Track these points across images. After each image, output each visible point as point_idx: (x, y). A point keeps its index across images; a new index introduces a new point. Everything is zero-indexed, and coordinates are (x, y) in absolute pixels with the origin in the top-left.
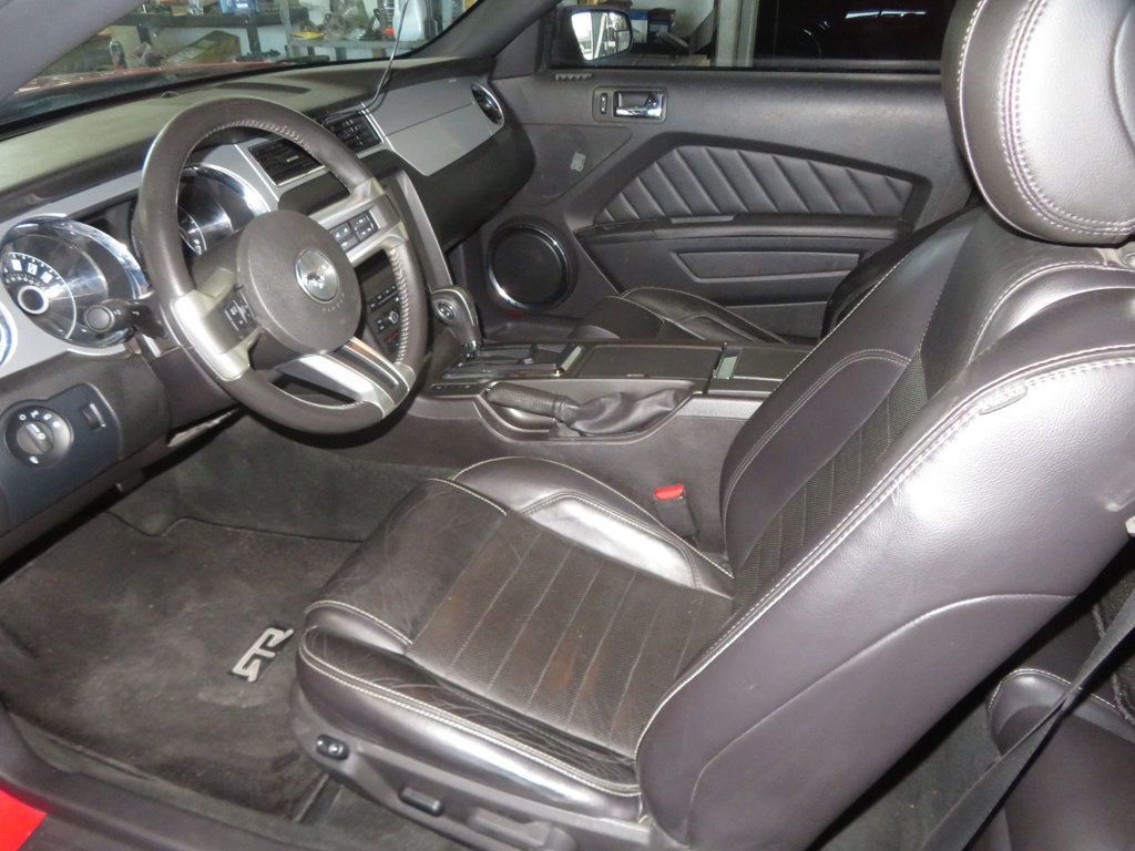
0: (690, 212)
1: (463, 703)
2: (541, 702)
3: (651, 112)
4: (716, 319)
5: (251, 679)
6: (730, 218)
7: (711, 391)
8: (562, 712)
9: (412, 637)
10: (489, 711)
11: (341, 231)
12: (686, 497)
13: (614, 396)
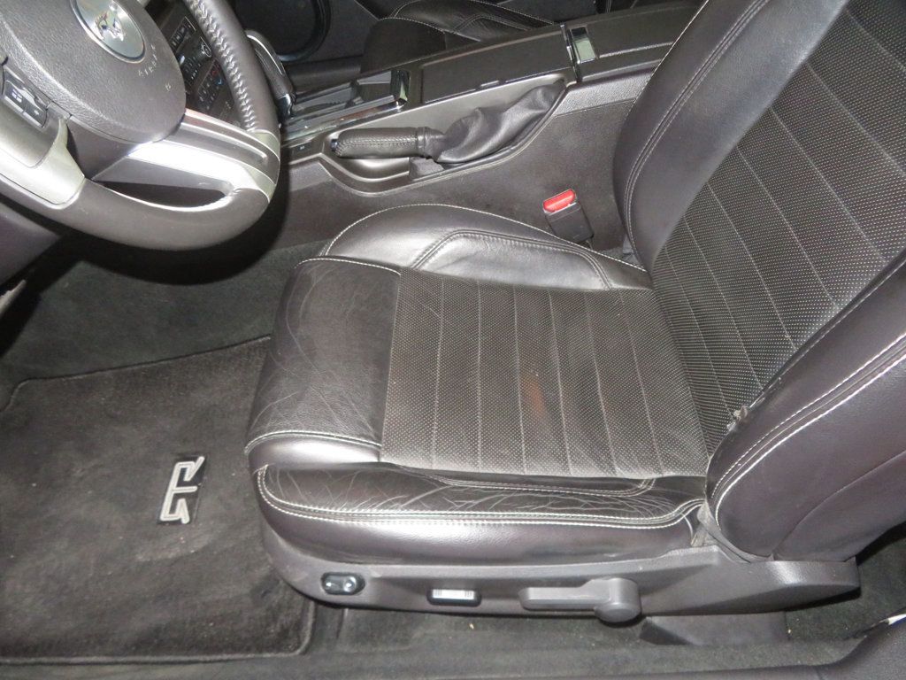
1: (477, 494)
5: (185, 520)
7: (585, 78)
9: (378, 439)
12: (579, 202)
13: (474, 115)
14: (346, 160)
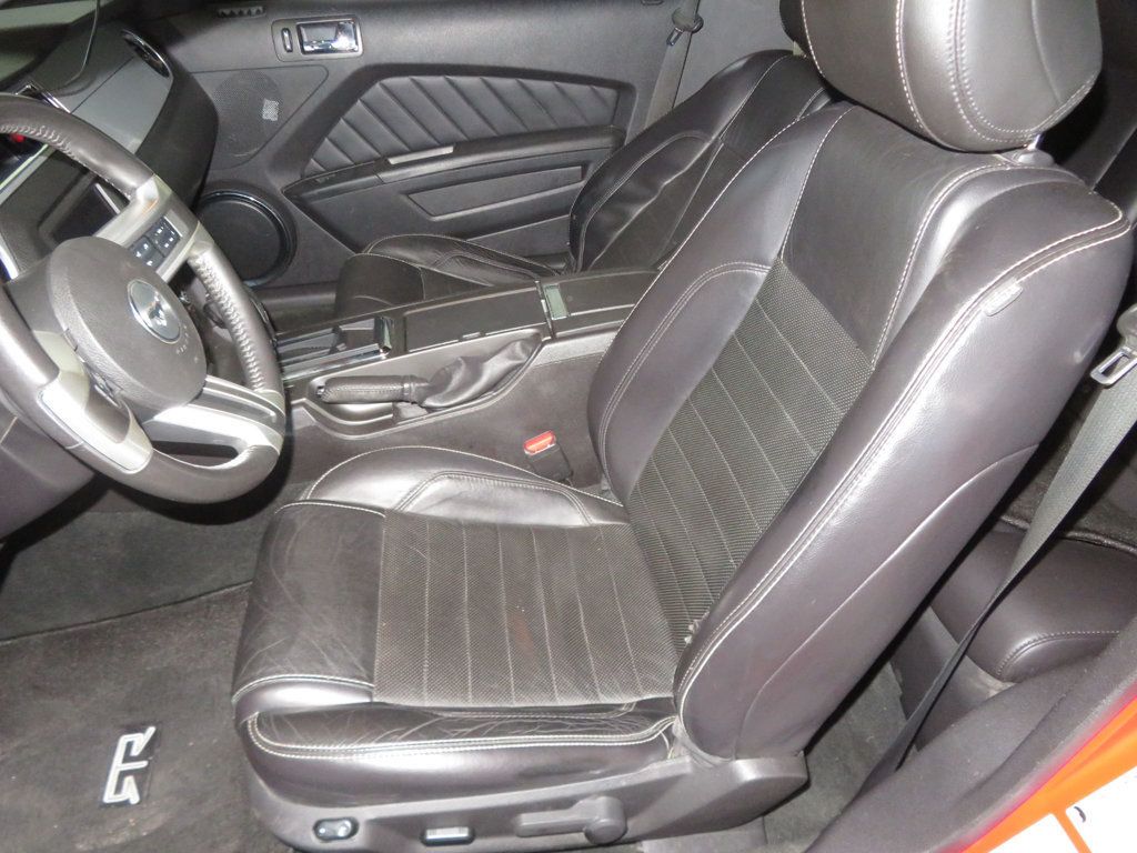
0: (407, 149)
1: (471, 723)
2: (523, 688)
3: (335, 45)
4: (470, 256)
6: (449, 150)
7: (559, 334)
8: (546, 688)
9: (370, 679)
10: (501, 719)
11: (140, 248)
12: (557, 442)
13: (457, 364)
14: (331, 406)
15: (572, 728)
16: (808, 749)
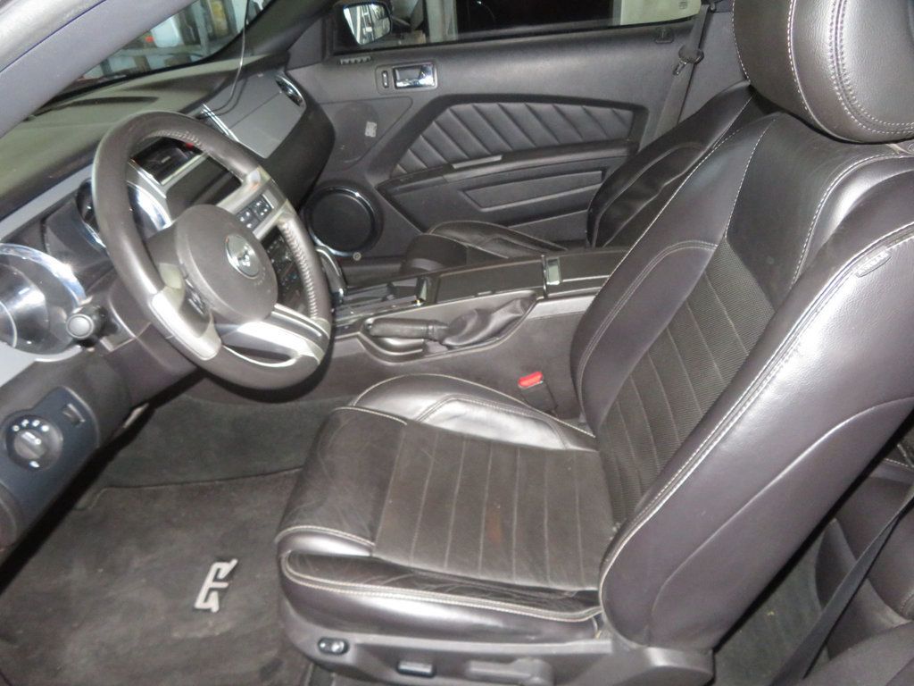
0: (466, 157)
1: (438, 582)
2: (489, 565)
3: (422, 82)
4: (506, 238)
5: (215, 610)
6: (498, 158)
7: (551, 295)
8: (506, 569)
9: (373, 539)
10: (461, 583)
11: (244, 215)
12: (544, 381)
13: (471, 314)
14: (377, 339)
15: (517, 599)
16: (716, 649)
